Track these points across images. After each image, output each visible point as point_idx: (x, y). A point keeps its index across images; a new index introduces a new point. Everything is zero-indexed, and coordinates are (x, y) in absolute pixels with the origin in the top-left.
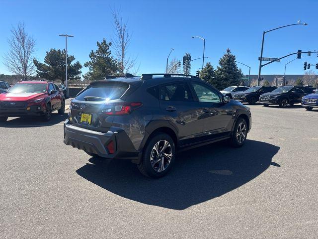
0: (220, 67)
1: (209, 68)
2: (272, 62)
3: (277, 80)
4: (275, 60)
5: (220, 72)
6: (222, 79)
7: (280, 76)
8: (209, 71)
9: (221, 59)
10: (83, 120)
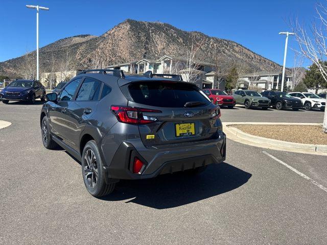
10: (181, 132)
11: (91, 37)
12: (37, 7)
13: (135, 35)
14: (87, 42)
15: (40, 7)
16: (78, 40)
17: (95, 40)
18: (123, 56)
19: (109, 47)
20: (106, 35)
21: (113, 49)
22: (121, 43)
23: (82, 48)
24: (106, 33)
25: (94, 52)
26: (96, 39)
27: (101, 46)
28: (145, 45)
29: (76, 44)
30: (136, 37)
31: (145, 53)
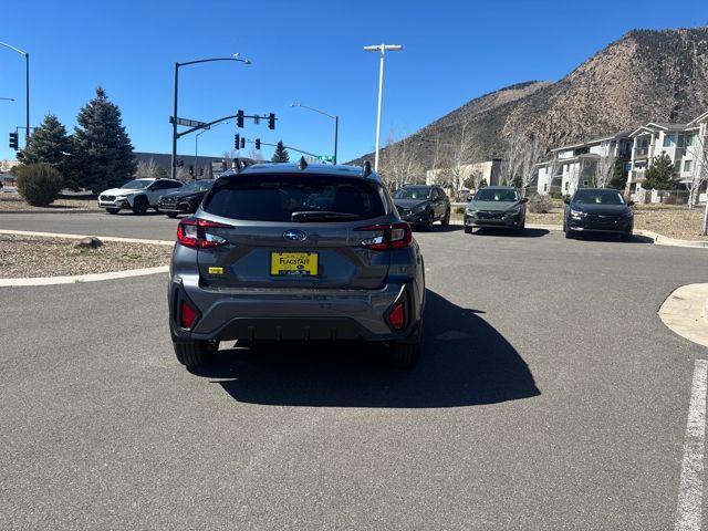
0: (83, 129)
1: (56, 130)
2: (196, 128)
3: (211, 168)
4: (201, 126)
5: (85, 141)
6: (91, 159)
7: (217, 160)
8: (55, 136)
9: (83, 109)
10: (283, 267)
11: (538, 86)
12: (382, 47)
13: (649, 66)
14: (528, 97)
15: (387, 47)
16: (511, 95)
17: (548, 90)
18: (612, 121)
19: (579, 102)
20: (574, 76)
21: (589, 107)
22: (610, 90)
23: (517, 112)
24: (575, 71)
25: (542, 118)
26: (550, 88)
27: (560, 103)
28: (676, 89)
29: (505, 106)
30: (653, 70)
31: (676, 108)
